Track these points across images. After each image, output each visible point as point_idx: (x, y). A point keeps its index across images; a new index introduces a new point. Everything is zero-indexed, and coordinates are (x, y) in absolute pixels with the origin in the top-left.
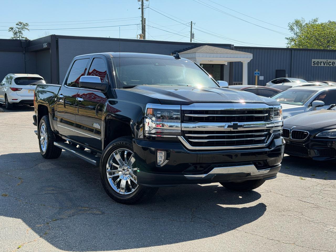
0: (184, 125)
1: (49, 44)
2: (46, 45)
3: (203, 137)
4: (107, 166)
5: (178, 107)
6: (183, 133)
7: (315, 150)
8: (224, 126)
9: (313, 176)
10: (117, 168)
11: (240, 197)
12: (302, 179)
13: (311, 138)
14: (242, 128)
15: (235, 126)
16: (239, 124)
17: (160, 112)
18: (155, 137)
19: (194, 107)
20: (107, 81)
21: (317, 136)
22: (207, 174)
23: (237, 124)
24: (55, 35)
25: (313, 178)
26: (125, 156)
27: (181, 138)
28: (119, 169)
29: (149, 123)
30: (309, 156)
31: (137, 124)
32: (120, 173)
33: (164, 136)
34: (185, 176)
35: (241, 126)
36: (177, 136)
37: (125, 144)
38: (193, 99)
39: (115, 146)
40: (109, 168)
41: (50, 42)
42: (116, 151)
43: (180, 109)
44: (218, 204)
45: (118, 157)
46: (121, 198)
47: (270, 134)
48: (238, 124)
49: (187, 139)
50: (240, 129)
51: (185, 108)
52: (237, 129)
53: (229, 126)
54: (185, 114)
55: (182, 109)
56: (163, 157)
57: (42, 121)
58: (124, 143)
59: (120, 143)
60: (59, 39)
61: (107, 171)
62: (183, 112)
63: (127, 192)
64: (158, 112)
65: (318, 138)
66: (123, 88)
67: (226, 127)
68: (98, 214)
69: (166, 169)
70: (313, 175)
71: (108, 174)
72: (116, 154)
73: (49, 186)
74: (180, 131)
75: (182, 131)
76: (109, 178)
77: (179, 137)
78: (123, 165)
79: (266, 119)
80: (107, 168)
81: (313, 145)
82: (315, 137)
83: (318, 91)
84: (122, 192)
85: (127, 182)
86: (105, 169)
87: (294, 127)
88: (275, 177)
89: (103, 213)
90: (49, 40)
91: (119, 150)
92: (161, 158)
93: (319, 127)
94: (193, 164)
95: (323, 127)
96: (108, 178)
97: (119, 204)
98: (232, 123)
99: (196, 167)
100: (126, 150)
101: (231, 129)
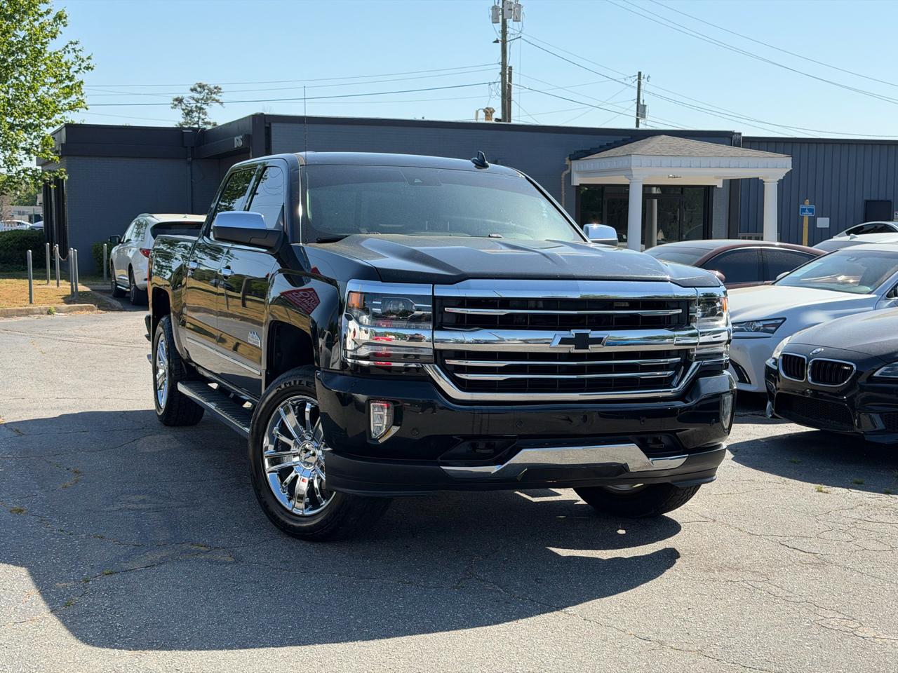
0: (439, 335)
1: (247, 138)
2: (241, 139)
3: (496, 367)
4: (264, 442)
5: (425, 290)
6: (440, 357)
7: (872, 415)
8: (549, 341)
9: (859, 483)
10: (288, 447)
11: (622, 532)
12: (821, 491)
13: (862, 380)
14: (600, 345)
15: (582, 341)
16: (593, 334)
17: (380, 303)
18: (368, 368)
19: (468, 288)
20: (282, 224)
21: (877, 374)
22: (502, 464)
23: (587, 334)
24: (262, 114)
26: (307, 417)
27: (433, 371)
28: (294, 450)
29: (354, 332)
30: (857, 430)
31: (327, 332)
32: (297, 459)
33: (394, 364)
34: (443, 468)
35: (598, 341)
36: (422, 363)
37: (305, 384)
38: (466, 269)
39: (283, 390)
40: (271, 448)
41: (251, 133)
42: (286, 403)
43: (431, 294)
44: (551, 549)
45: (291, 421)
46: (295, 524)
47: (687, 364)
48: (590, 336)
49: (450, 372)
51: (443, 291)
52: (588, 348)
53: (563, 341)
54: (446, 309)
55: (435, 295)
56: (386, 417)
57: (160, 329)
58: (302, 383)
59: (295, 382)
60: (273, 125)
61: (266, 454)
62: (438, 303)
63: (311, 510)
64: (375, 302)
65: (879, 380)
66: (317, 243)
67: (556, 343)
68: (226, 563)
69: (393, 449)
70: (858, 480)
71: (266, 461)
72: (287, 412)
74: (431, 353)
75: (435, 351)
76: (269, 472)
77: (428, 367)
78: (303, 439)
79: (678, 323)
80: (264, 447)
81: (865, 401)
82: (871, 379)
84: (299, 508)
85: (311, 483)
86: (259, 448)
87: (819, 350)
88: (709, 479)
89: (238, 560)
90: (249, 127)
91: (291, 401)
92: (380, 421)
93: (885, 352)
94: (466, 438)
95: (894, 350)
96: (266, 472)
97: (290, 539)
98: (572, 333)
99: (474, 447)
100: (309, 401)
101: (571, 349)
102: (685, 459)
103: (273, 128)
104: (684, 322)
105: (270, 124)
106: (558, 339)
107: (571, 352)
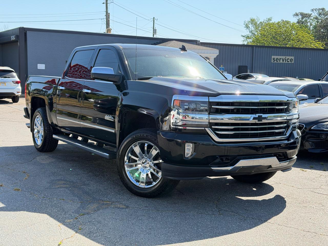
0: (212, 116)
1: (17, 37)
2: (14, 37)
3: (229, 129)
4: (125, 159)
5: (206, 99)
6: (211, 125)
7: (309, 142)
8: (250, 118)
9: (312, 167)
10: (136, 161)
11: (255, 189)
12: (303, 171)
13: (307, 130)
14: (266, 120)
15: (260, 118)
16: (264, 116)
17: (188, 104)
18: (181, 129)
19: (222, 98)
20: (120, 72)
21: (312, 128)
22: (233, 166)
24: (23, 27)
25: (312, 170)
26: (146, 148)
27: (208, 130)
28: (138, 162)
29: (174, 115)
30: (305, 148)
31: (161, 117)
32: (140, 166)
33: (187, 128)
34: (212, 168)
35: (265, 118)
36: (204, 128)
37: (146, 136)
38: (220, 91)
39: (135, 138)
40: (127, 161)
41: (19, 35)
42: (136, 144)
43: (208, 101)
44: (237, 197)
45: (137, 150)
46: (141, 191)
48: (263, 117)
49: (214, 130)
50: (264, 121)
51: (212, 99)
52: (262, 121)
53: (254, 118)
54: (212, 106)
55: (210, 101)
56: (191, 149)
57: (36, 113)
58: (144, 136)
59: (140, 135)
60: (27, 32)
61: (125, 164)
62: (211, 104)
63: (147, 185)
64: (185, 104)
65: (313, 130)
67: (251, 119)
68: (123, 208)
69: (193, 162)
70: (312, 166)
71: (126, 167)
72: (135, 146)
73: (59, 180)
74: (207, 124)
75: (209, 122)
76: (127, 171)
77: (206, 129)
78: (143, 158)
79: (286, 111)
80: (125, 161)
81: (308, 138)
82: (310, 130)
83: (301, 85)
84: (142, 185)
85: (147, 175)
86: (124, 162)
88: (290, 169)
89: (127, 207)
90: (18, 33)
91: (138, 143)
93: (314, 120)
94: (220, 156)
95: (318, 120)
96: (126, 171)
98: (257, 115)
99: (222, 160)
100: (147, 143)
101: (256, 121)
102: (289, 162)
103: (27, 33)
104: (287, 111)
105: (26, 31)
106: (252, 118)
107: (256, 122)
